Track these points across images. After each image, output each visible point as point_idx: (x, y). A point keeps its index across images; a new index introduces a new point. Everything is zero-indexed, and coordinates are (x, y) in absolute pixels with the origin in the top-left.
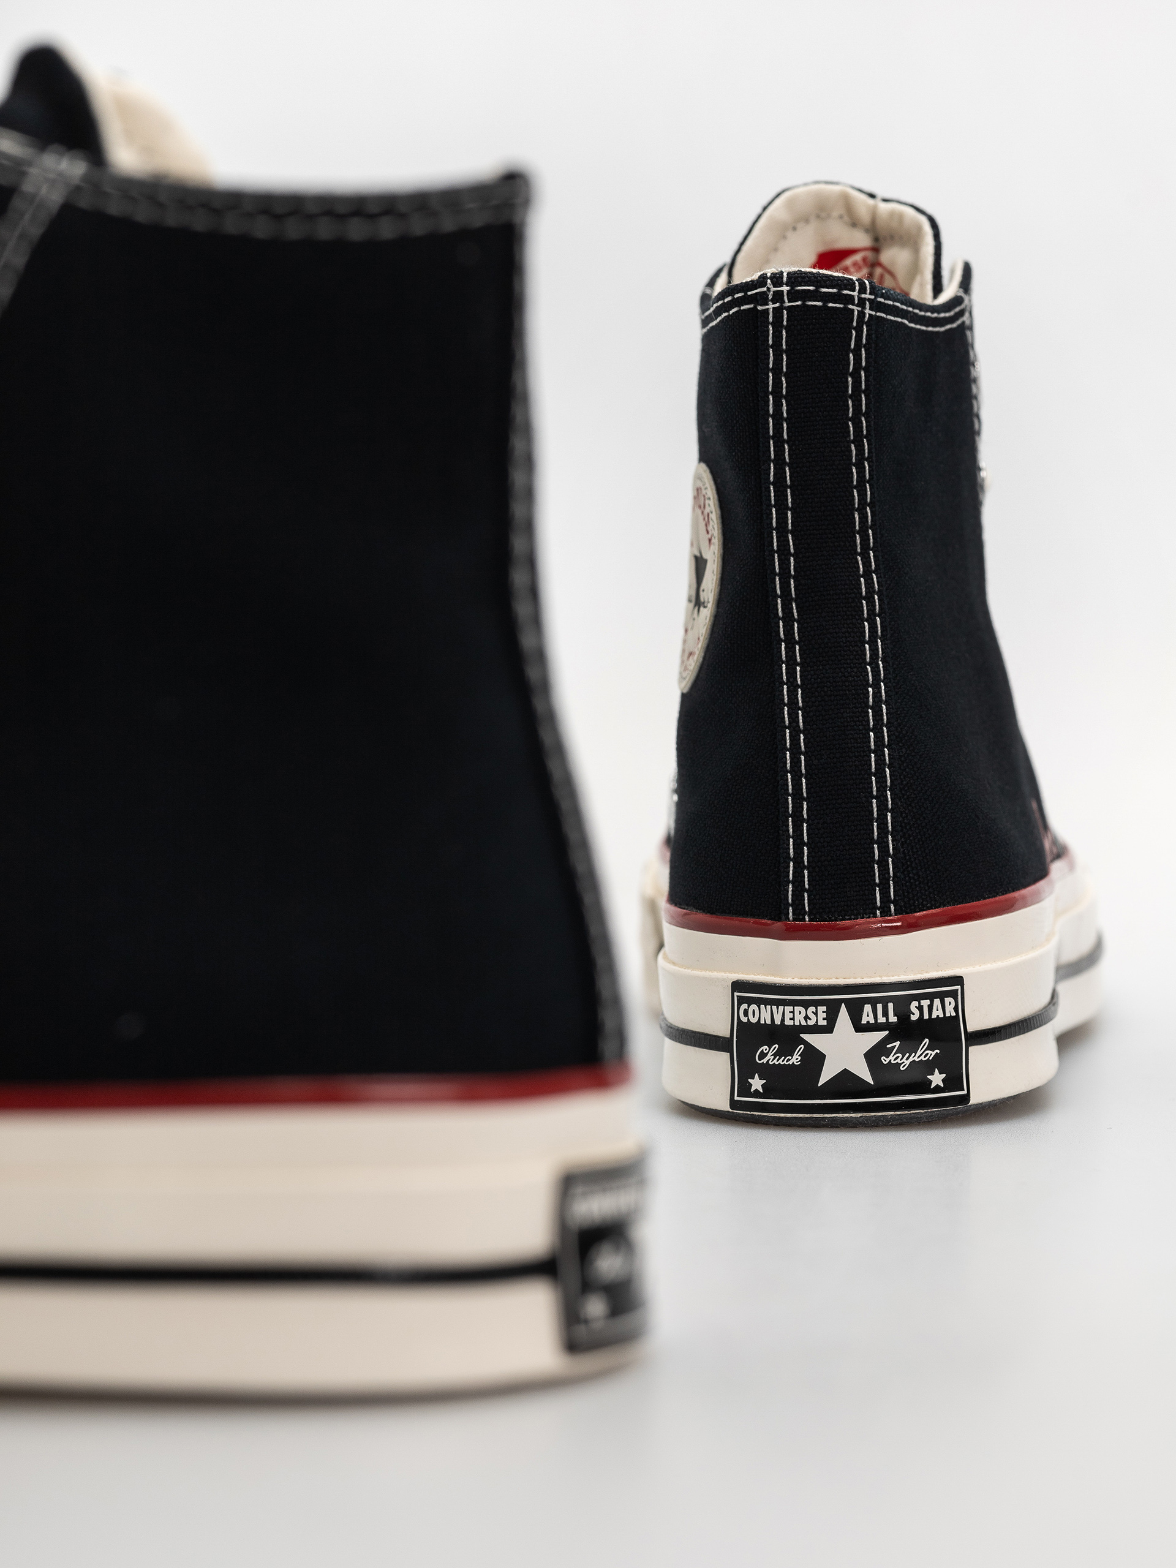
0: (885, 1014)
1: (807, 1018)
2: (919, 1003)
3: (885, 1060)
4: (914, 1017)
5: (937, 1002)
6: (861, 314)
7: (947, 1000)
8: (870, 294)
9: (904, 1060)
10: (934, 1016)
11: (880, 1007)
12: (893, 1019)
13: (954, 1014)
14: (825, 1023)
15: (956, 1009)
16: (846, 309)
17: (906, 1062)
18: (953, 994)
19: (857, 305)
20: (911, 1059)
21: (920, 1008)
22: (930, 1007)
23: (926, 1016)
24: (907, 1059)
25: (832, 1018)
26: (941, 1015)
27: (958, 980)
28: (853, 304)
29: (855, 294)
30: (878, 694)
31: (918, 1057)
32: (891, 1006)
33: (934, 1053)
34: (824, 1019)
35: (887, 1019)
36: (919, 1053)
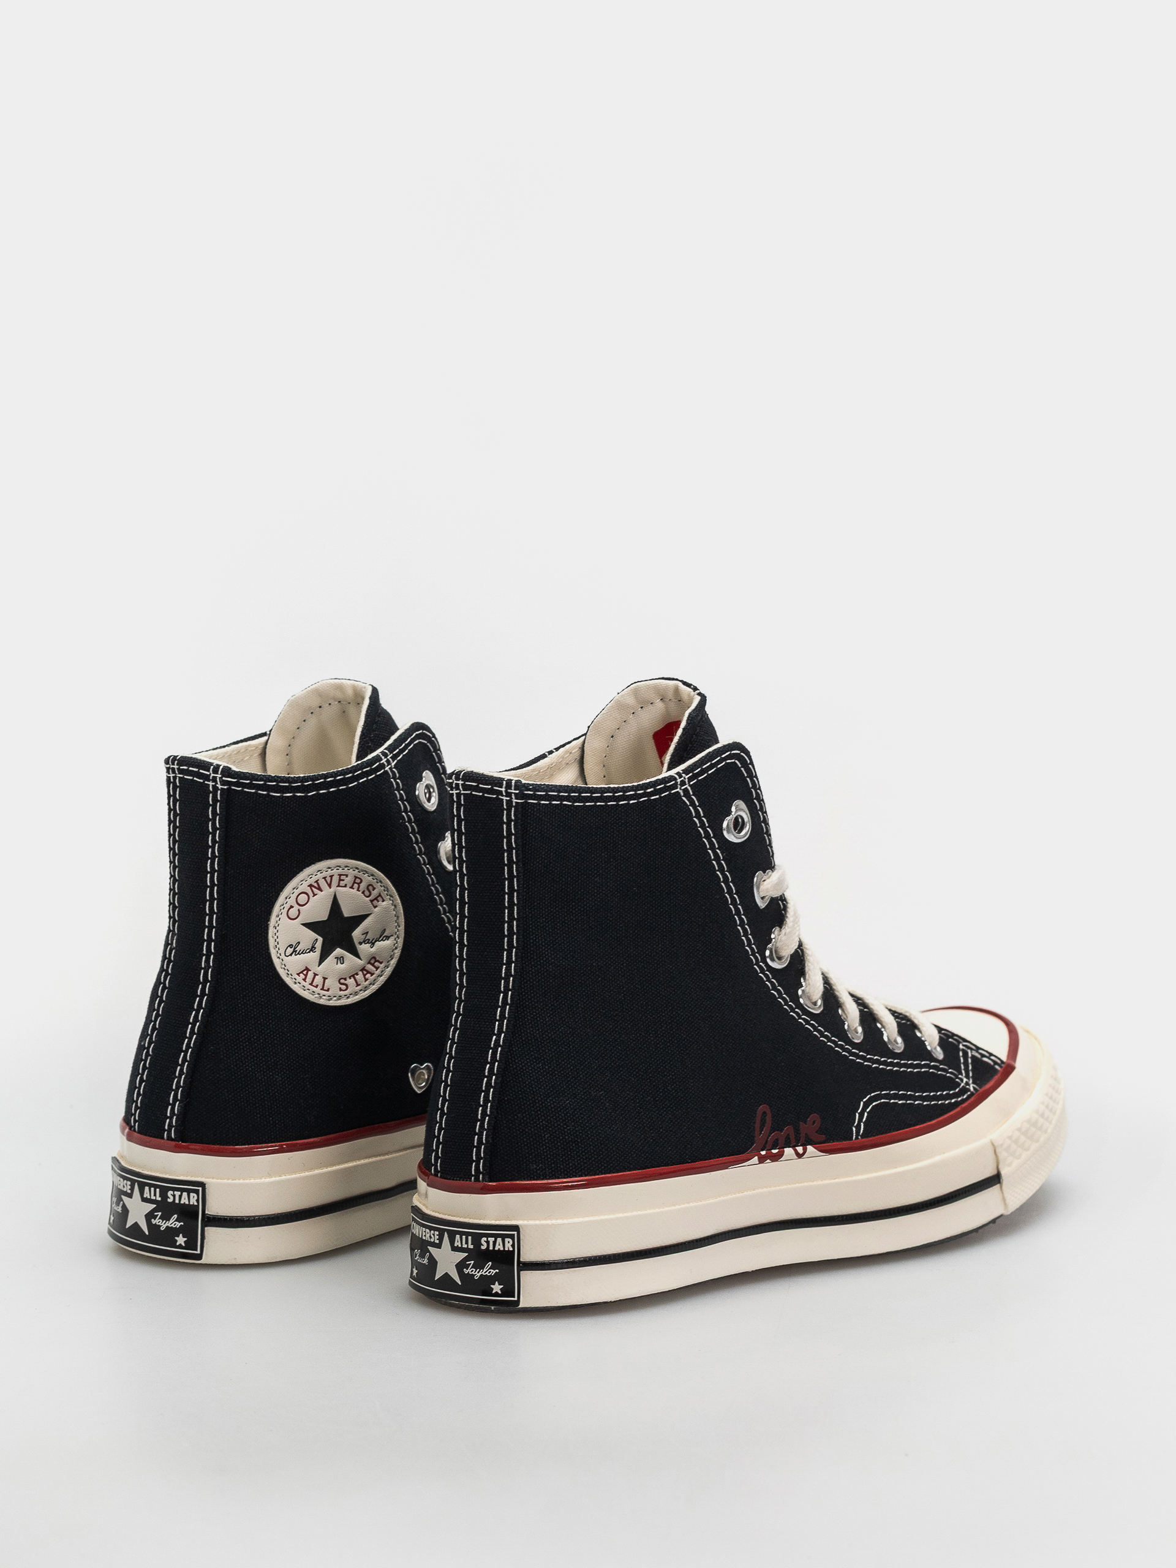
0: (467, 1243)
1: (431, 1237)
2: (487, 1239)
3: (466, 1271)
4: (484, 1247)
5: (499, 1240)
6: (509, 802)
7: (507, 1240)
8: (515, 790)
9: (476, 1273)
10: (496, 1249)
11: (464, 1237)
12: (471, 1247)
13: (511, 1249)
14: (437, 1242)
15: (513, 1246)
16: (497, 798)
17: (478, 1274)
18: (512, 1237)
19: (506, 796)
20: (480, 1273)
21: (488, 1242)
22: (494, 1243)
23: (491, 1248)
24: (478, 1272)
25: (441, 1239)
26: (502, 1249)
27: (516, 1228)
28: (503, 796)
29: (503, 790)
30: (498, 1041)
31: (485, 1272)
32: (470, 1238)
33: (494, 1272)
34: (437, 1239)
35: (468, 1246)
36: (485, 1270)
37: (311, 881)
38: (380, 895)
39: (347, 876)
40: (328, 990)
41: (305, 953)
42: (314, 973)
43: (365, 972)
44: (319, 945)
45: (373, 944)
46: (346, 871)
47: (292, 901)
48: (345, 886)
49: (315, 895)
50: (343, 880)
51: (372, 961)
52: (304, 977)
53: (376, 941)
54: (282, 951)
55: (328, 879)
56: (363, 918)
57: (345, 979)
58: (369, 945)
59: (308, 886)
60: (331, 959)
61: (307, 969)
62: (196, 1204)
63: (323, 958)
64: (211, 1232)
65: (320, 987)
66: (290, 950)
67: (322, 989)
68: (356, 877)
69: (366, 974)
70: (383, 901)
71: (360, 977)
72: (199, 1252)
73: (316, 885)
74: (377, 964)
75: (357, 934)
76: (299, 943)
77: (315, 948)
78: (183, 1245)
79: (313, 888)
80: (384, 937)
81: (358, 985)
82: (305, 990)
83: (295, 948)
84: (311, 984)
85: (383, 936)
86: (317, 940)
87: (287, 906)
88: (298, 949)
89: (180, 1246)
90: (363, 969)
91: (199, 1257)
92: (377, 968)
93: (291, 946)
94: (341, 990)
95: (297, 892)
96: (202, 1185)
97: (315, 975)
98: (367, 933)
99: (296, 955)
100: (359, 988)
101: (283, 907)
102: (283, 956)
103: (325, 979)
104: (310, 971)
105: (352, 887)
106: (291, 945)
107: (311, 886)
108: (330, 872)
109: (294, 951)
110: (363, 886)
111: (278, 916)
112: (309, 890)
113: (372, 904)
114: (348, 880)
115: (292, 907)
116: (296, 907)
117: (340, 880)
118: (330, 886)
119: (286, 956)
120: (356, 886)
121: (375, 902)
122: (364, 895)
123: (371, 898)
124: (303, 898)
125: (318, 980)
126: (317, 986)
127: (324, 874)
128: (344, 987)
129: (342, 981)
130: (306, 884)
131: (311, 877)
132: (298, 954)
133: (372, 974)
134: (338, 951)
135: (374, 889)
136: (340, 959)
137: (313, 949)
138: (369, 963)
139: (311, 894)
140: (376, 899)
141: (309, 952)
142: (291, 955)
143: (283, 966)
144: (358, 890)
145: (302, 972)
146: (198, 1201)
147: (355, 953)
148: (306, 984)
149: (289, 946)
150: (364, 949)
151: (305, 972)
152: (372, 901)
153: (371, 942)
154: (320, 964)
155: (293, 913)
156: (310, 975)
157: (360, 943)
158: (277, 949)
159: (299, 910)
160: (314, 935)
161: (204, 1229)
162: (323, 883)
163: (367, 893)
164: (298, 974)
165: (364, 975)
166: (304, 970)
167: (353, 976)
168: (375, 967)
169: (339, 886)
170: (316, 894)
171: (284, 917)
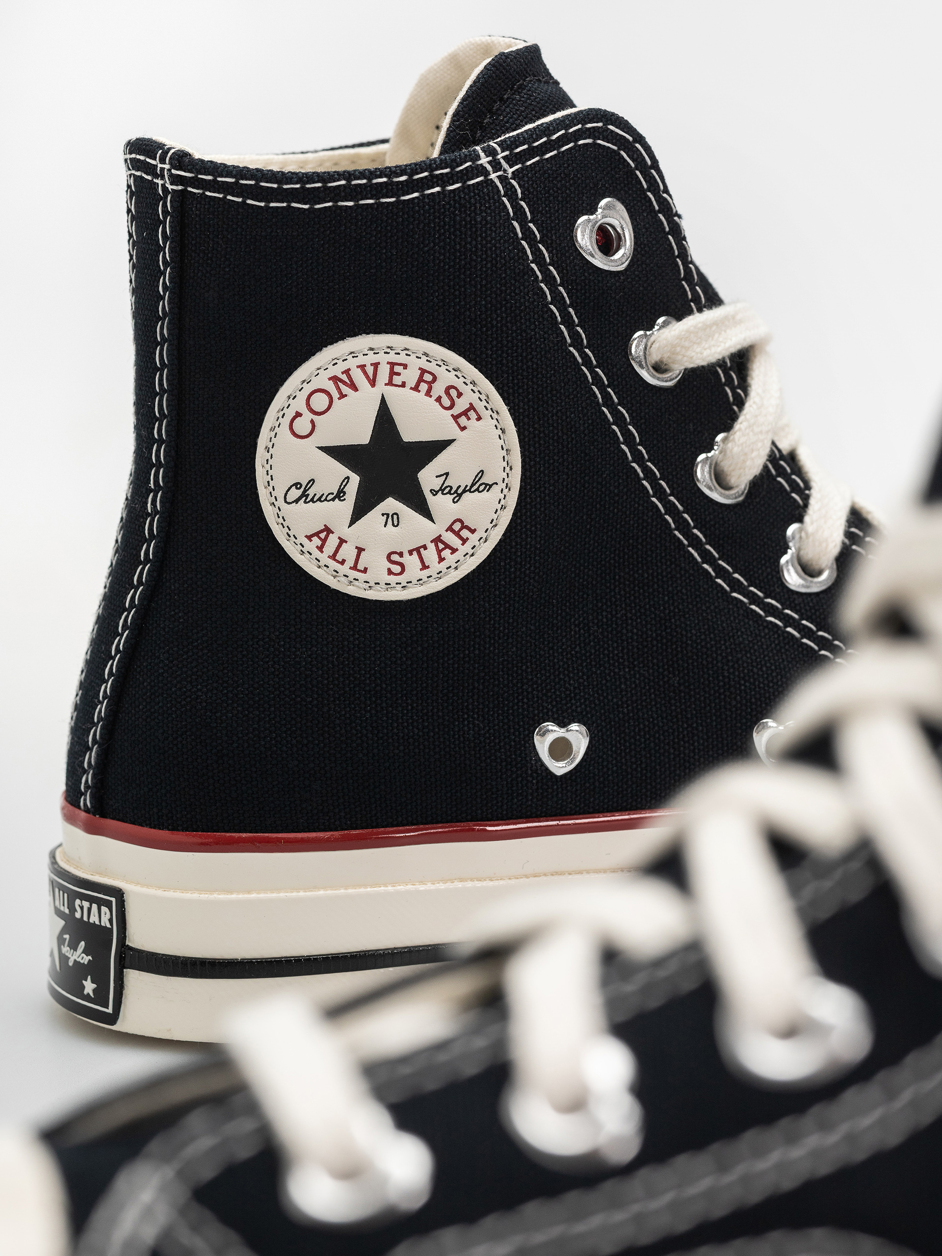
37: (337, 371)
38: (472, 407)
39: (405, 366)
40: (365, 571)
41: (326, 500)
42: (339, 538)
43: (441, 546)
44: (352, 489)
45: (460, 495)
46: (402, 359)
47: (299, 404)
48: (403, 385)
49: (342, 396)
50: (399, 374)
51: (457, 527)
52: (319, 543)
53: (464, 491)
54: (280, 493)
55: (370, 370)
56: (439, 446)
57: (401, 554)
58: (450, 498)
59: (330, 379)
60: (374, 517)
61: (328, 530)
62: (108, 926)
63: (358, 513)
64: (134, 978)
65: (350, 562)
66: (295, 493)
67: (355, 568)
68: (423, 371)
69: (443, 549)
70: (479, 418)
71: (430, 555)
72: (110, 1010)
73: (344, 377)
74: (465, 533)
75: (428, 477)
76: (312, 481)
77: (345, 493)
78: (92, 995)
79: (340, 384)
80: (481, 485)
81: (425, 567)
82: (319, 567)
83: (305, 491)
84: (333, 557)
85: (479, 484)
86: (348, 478)
87: (290, 414)
88: (311, 493)
89: (87, 998)
90: (437, 540)
91: (113, 1019)
92: (464, 541)
93: (297, 485)
94: (390, 572)
95: (308, 389)
96: (119, 894)
97: (342, 541)
98: (447, 474)
99: (305, 502)
100: (426, 572)
101: (282, 413)
102: (280, 502)
103: (360, 550)
104: (333, 533)
105: (416, 388)
106: (299, 483)
107: (335, 379)
108: (372, 358)
109: (304, 495)
110: (439, 389)
111: (273, 429)
112: (331, 387)
113: (457, 422)
114: (410, 376)
115: (298, 415)
116: (308, 416)
117: (393, 373)
118: (373, 383)
119: (286, 502)
120: (424, 387)
121: (463, 420)
122: (441, 405)
123: (456, 411)
124: (319, 403)
125: (348, 552)
126: (343, 562)
127: (361, 360)
128: (396, 569)
129: (395, 557)
130: (325, 375)
131: (336, 363)
132: (312, 500)
133: (454, 551)
134: (391, 504)
135: (460, 395)
136: (393, 519)
137: (340, 495)
138: (450, 529)
139: (335, 394)
140: (465, 413)
141: (333, 500)
142: (297, 501)
143: (281, 520)
144: (428, 393)
145: (317, 534)
146: (111, 921)
147: (424, 510)
148: (324, 558)
149: (296, 485)
150: (439, 504)
151: (323, 535)
152: (456, 418)
153: (456, 492)
154: (352, 523)
155: (302, 425)
156: (333, 541)
157: (434, 493)
158: (271, 488)
159: (312, 422)
160: (346, 472)
161: (123, 972)
162: (358, 377)
163: (446, 402)
164: (309, 538)
165: (439, 552)
166: (321, 531)
167: (418, 550)
168: (461, 538)
169: (390, 383)
170: (346, 396)
171: (284, 429)
